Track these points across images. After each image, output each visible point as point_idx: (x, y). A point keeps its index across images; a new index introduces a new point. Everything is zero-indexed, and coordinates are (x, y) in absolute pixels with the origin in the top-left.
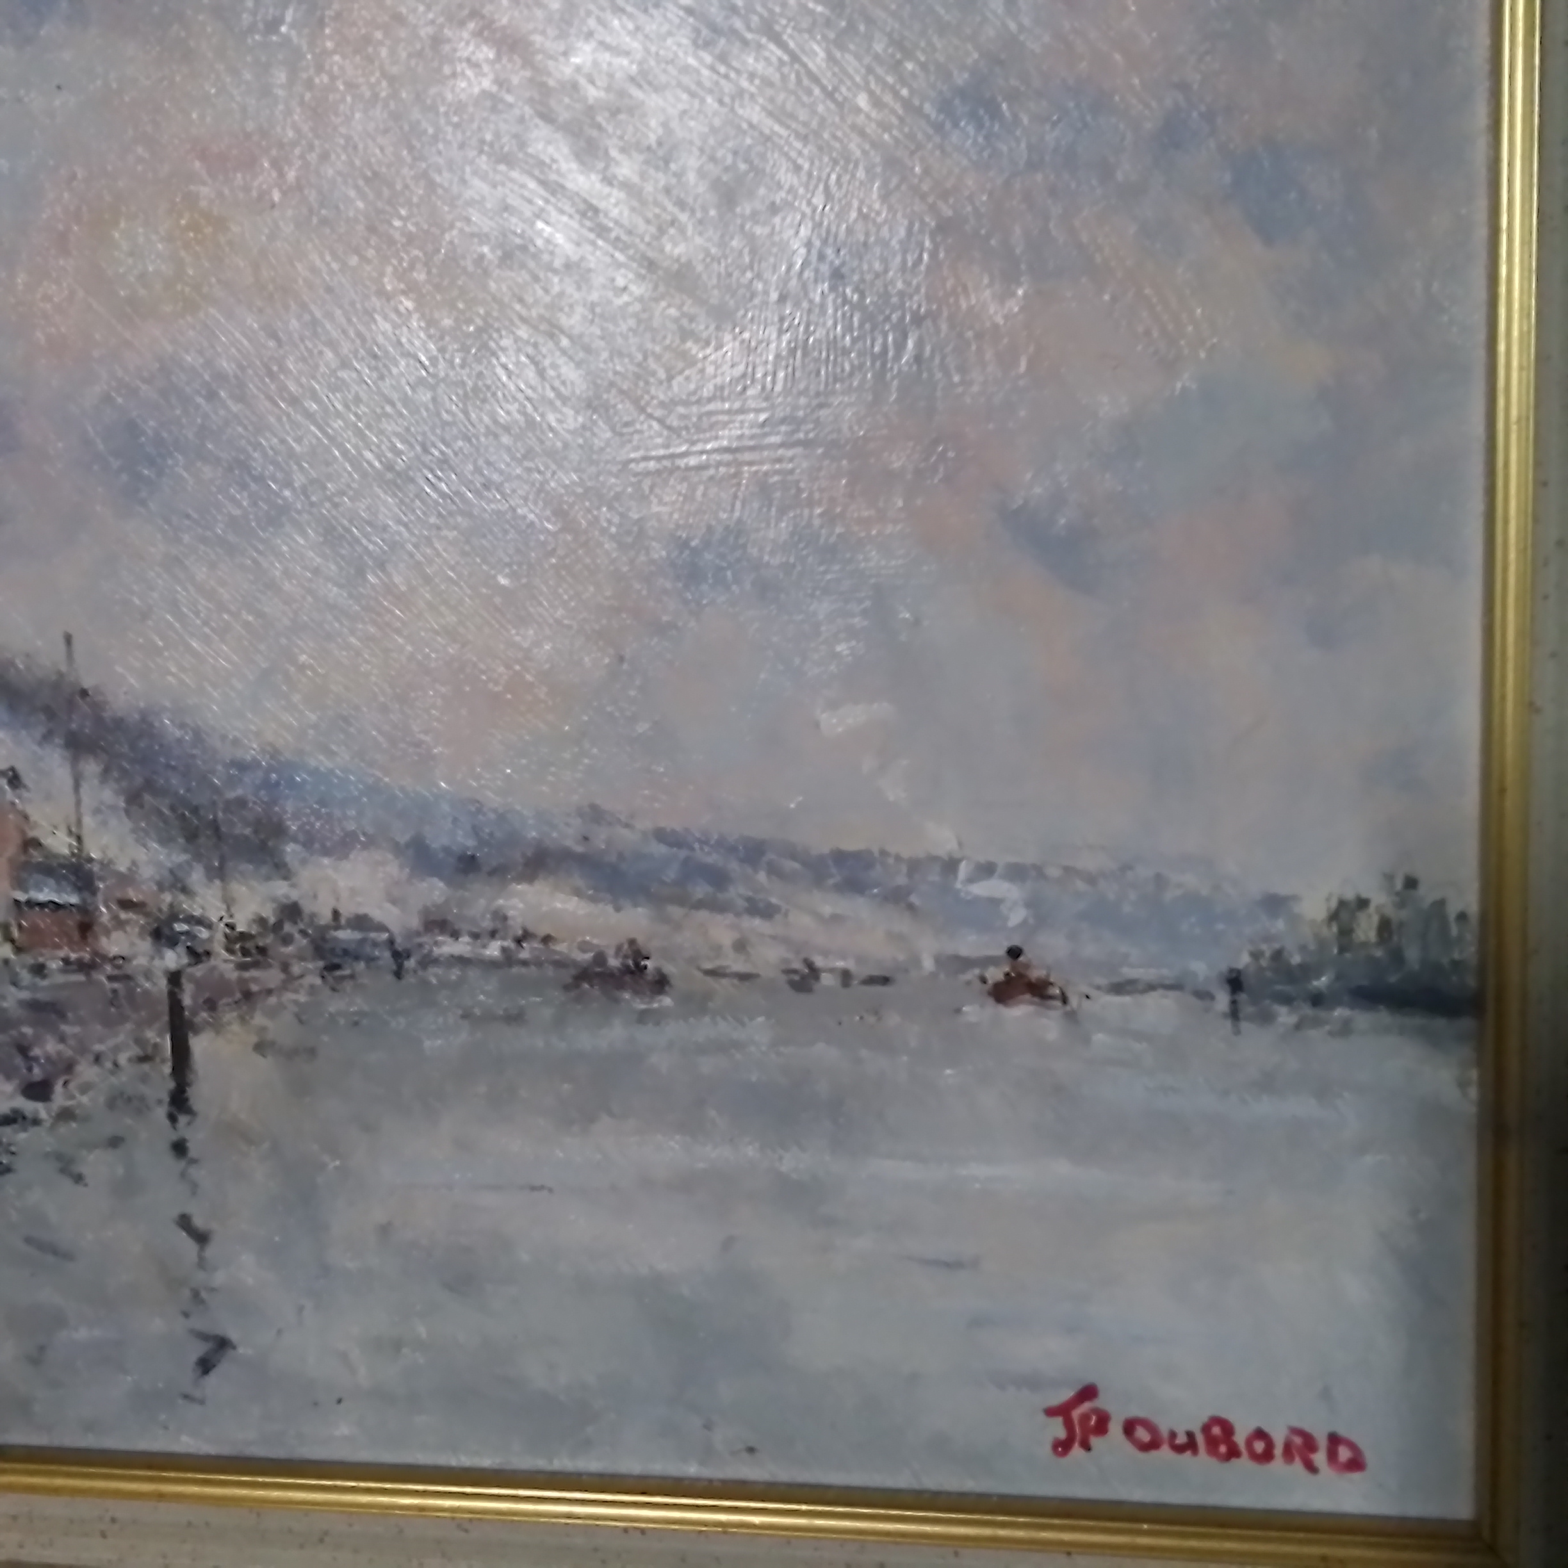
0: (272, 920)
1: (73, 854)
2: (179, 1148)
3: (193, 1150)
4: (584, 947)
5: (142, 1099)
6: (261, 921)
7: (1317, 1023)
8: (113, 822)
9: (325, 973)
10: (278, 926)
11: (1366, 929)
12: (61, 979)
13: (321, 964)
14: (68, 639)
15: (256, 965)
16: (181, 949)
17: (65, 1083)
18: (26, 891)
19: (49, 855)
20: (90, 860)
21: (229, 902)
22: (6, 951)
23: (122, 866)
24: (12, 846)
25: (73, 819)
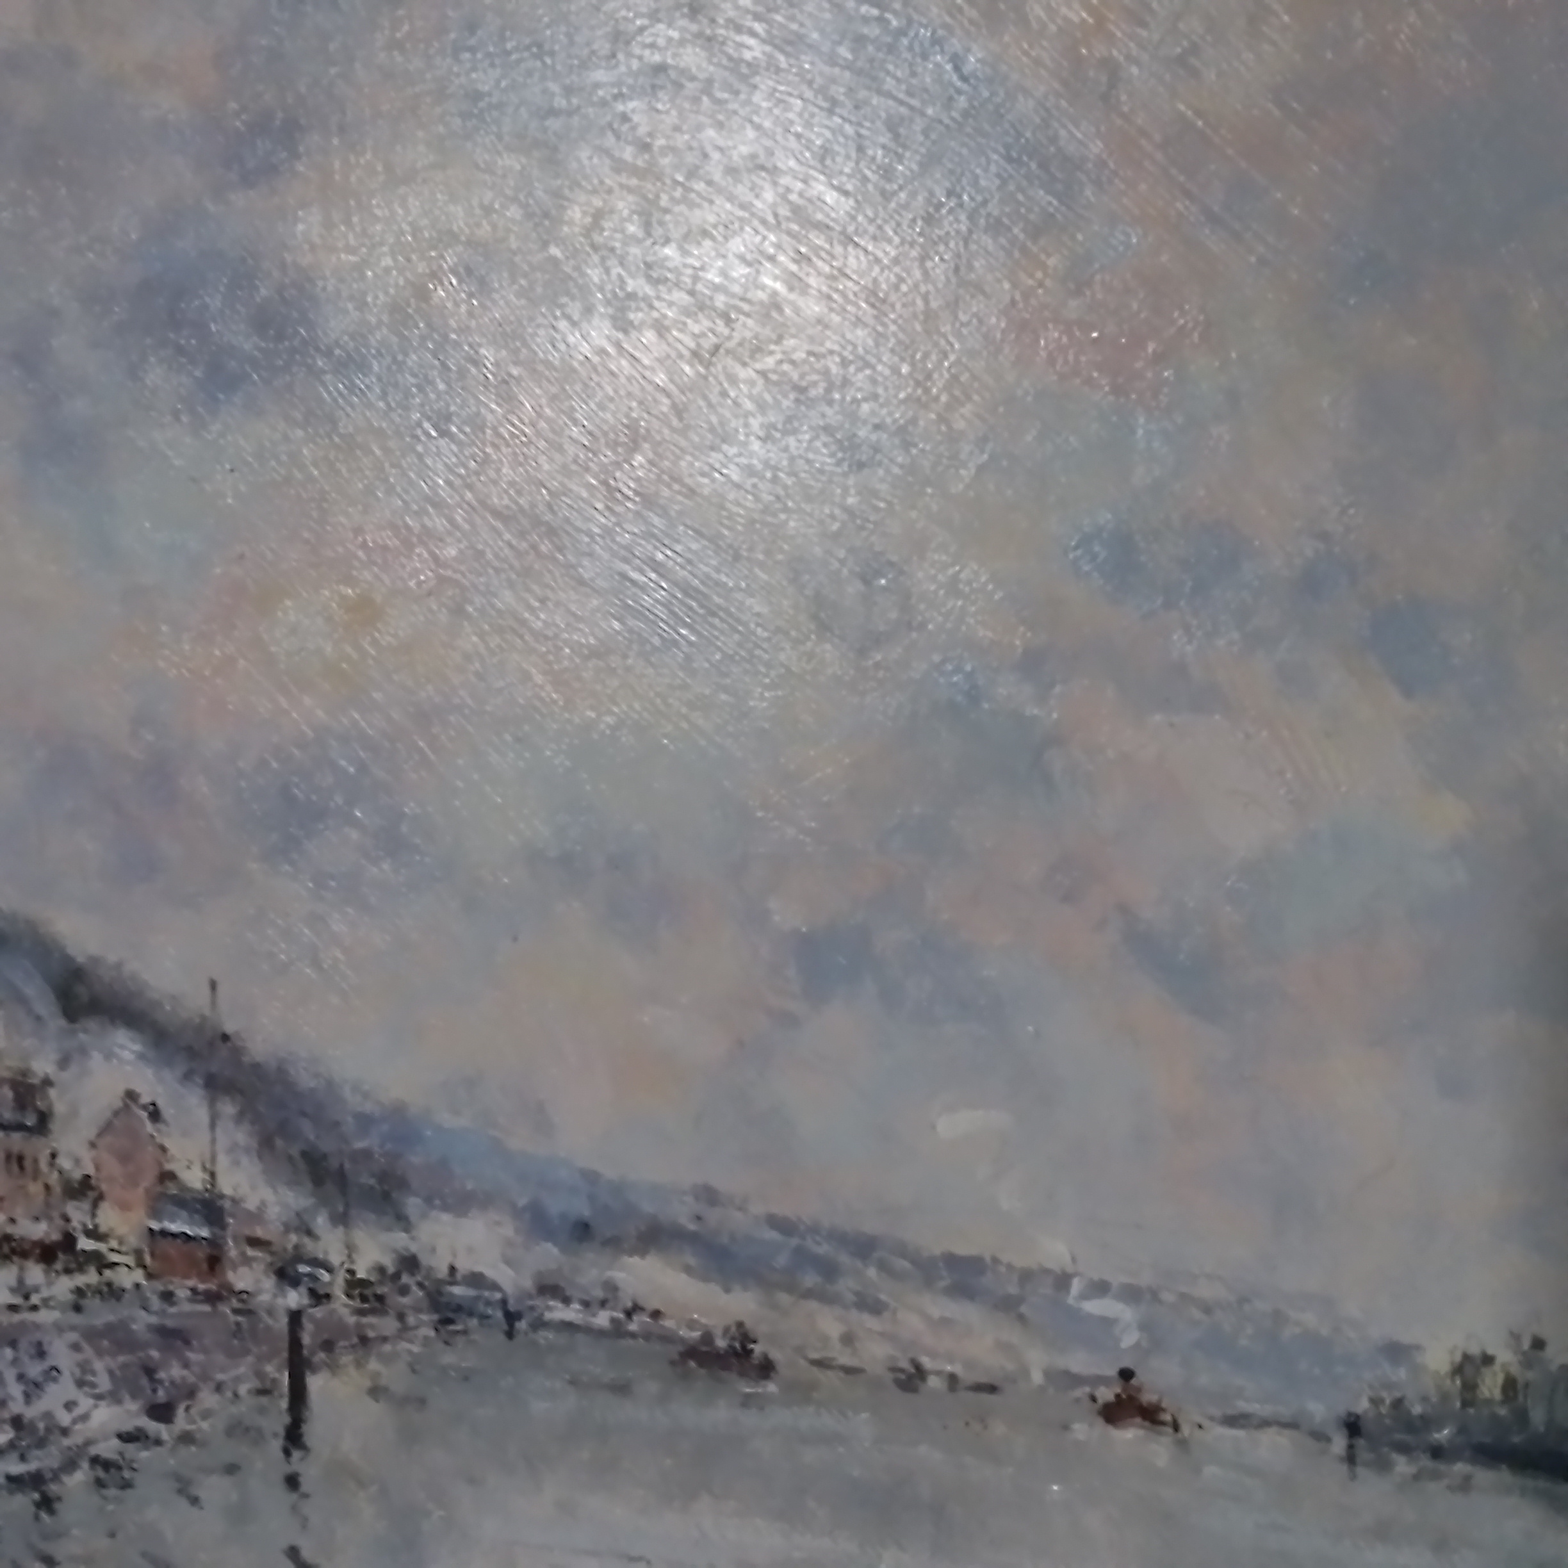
0: (391, 1270)
1: (207, 1190)
2: (292, 1482)
3: (306, 1485)
4: (692, 1325)
5: (259, 1431)
6: (381, 1270)
7: (1436, 1476)
8: (245, 1160)
9: (439, 1327)
10: (396, 1276)
11: (1491, 1386)
12: (187, 1307)
13: (435, 1317)
14: (213, 985)
15: (372, 1312)
16: (303, 1289)
17: (187, 1409)
18: (160, 1220)
19: (184, 1188)
20: (222, 1196)
21: (350, 1249)
22: (138, 1276)
23: (251, 1204)
24: (148, 1179)
25: (208, 1156)
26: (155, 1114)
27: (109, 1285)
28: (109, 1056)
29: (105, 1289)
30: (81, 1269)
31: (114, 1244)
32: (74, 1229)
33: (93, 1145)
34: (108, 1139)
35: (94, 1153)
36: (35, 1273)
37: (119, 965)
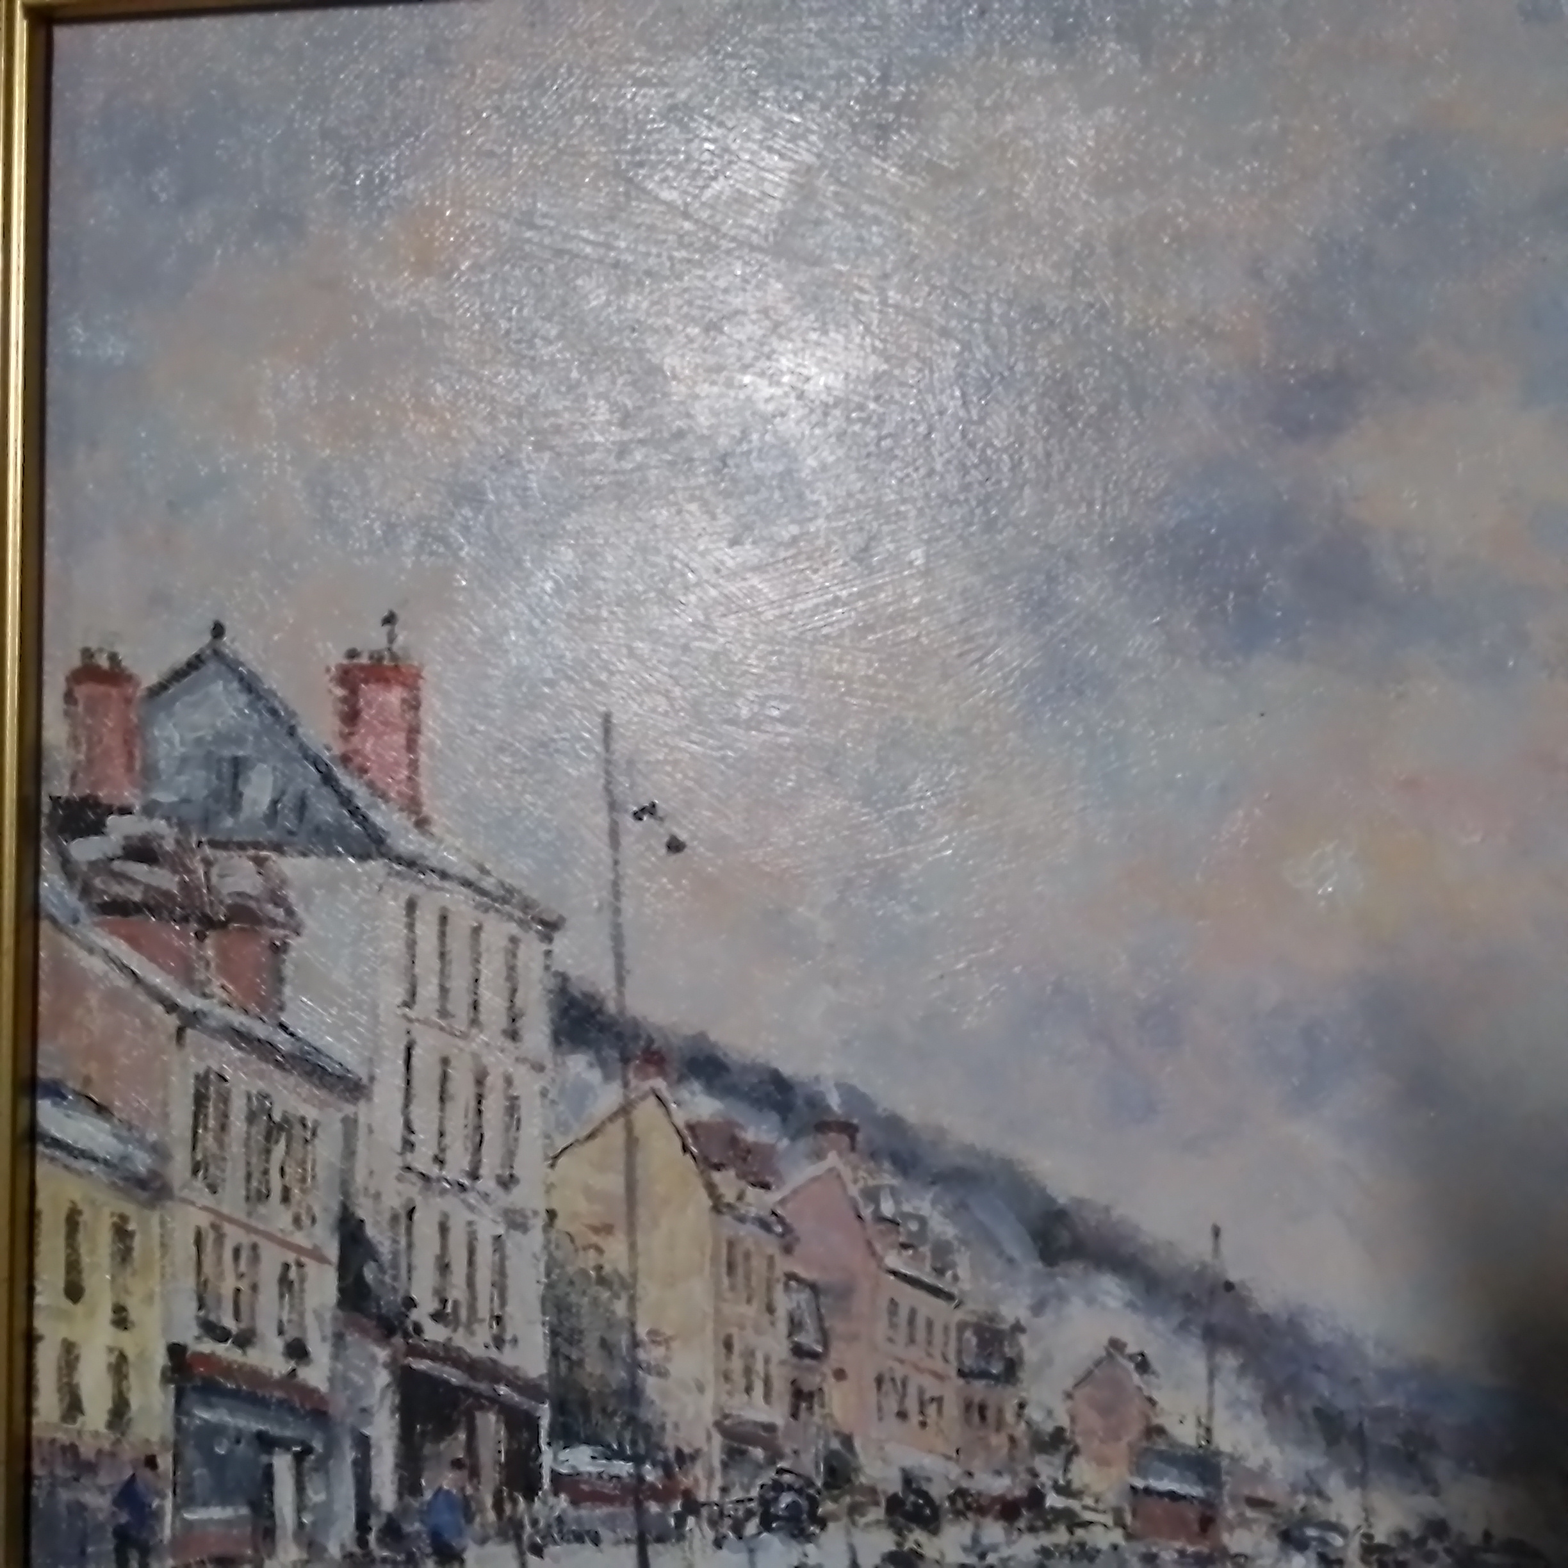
0: (1415, 1534)
1: (1200, 1446)
6: (1403, 1535)
8: (1247, 1416)
10: (1421, 1542)
14: (1217, 1232)
16: (1311, 1554)
18: (1145, 1477)
19: (1173, 1444)
20: (1218, 1453)
21: (1368, 1512)
22: (1117, 1536)
23: (1254, 1462)
24: (1134, 1431)
25: (1203, 1411)
26: (1143, 1365)
27: (1082, 1545)
28: (1090, 1301)
29: (1076, 1550)
30: (1048, 1527)
31: (1089, 1501)
32: (1043, 1485)
33: (1069, 1396)
34: (1086, 1390)
35: (1069, 1403)
36: (993, 1531)
37: (1107, 1209)
